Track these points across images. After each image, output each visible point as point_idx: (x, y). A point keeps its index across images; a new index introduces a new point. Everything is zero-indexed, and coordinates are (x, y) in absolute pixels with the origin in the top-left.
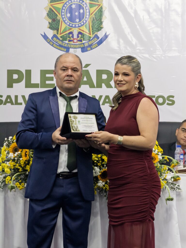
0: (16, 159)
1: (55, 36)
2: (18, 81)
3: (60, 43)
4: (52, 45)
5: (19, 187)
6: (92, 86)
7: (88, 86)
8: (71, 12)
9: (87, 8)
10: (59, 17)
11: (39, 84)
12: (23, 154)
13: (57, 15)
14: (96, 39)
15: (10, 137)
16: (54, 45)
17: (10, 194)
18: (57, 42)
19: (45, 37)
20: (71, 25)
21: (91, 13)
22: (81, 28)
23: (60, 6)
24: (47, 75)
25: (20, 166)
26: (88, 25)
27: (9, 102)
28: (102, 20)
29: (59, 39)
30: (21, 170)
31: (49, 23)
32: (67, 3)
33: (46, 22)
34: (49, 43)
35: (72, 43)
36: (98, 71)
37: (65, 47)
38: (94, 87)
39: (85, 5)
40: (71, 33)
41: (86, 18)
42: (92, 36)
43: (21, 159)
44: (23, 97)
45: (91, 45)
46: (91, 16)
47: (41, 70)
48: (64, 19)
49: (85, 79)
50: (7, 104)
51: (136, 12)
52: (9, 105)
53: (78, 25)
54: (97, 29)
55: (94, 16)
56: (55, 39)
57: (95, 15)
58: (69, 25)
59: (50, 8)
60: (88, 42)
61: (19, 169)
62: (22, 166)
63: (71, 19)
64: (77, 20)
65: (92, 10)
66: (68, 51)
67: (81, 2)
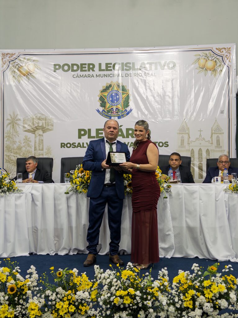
0: (82, 176)
1: (103, 110)
2: (84, 135)
3: (106, 114)
4: (102, 116)
5: (84, 192)
6: (124, 137)
7: (121, 137)
8: (112, 98)
9: (121, 95)
10: (106, 100)
11: (95, 136)
12: (86, 174)
13: (104, 99)
14: (125, 111)
15: (79, 165)
16: (103, 115)
17: (80, 195)
18: (104, 114)
19: (98, 111)
20: (112, 104)
21: (123, 97)
22: (118, 106)
23: (106, 94)
24: (100, 132)
25: (85, 180)
26: (121, 104)
27: (79, 146)
28: (129, 102)
29: (106, 112)
30: (85, 183)
31: (101, 103)
32: (110, 93)
33: (99, 103)
34: (100, 114)
35: (113, 114)
36: (127, 129)
37: (109, 116)
38: (125, 137)
39: (120, 94)
40: (112, 109)
41: (120, 100)
42: (123, 110)
43: (85, 177)
44: (87, 143)
45: (123, 115)
46: (123, 100)
47: (96, 129)
48: (109, 101)
49: (120, 133)
50: (78, 147)
51: (147, 97)
52: (79, 148)
54: (126, 106)
56: (103, 112)
57: (125, 99)
58: (111, 105)
59: (101, 96)
60: (121, 113)
61: (84, 182)
62: (86, 180)
63: (112, 101)
64: (116, 102)
65: (124, 96)
66: (110, 118)
67: (117, 92)
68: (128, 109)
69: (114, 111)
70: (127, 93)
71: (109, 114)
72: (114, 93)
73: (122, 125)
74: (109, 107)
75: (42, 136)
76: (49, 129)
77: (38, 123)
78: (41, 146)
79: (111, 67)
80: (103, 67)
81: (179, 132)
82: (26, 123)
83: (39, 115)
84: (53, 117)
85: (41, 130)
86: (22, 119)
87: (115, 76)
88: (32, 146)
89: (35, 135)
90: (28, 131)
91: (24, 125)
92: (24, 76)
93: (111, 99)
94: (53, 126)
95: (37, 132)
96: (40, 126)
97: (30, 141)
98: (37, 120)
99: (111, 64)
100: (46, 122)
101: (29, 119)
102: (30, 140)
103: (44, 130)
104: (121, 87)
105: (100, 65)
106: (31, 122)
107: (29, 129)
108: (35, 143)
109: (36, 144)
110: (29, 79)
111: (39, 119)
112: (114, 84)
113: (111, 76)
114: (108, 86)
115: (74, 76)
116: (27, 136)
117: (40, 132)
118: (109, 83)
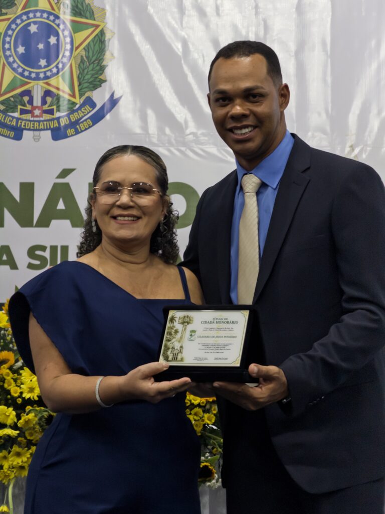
8: (27, 43)
9: (66, 33)
14: (88, 107)
20: (26, 74)
21: (76, 45)
22: (53, 81)
23: (1, 27)
26: (68, 75)
28: (104, 63)
32: (18, 21)
35: (28, 117)
37: (11, 128)
39: (62, 27)
40: (28, 93)
41: (63, 56)
42: (78, 101)
45: (77, 122)
46: (75, 53)
49: (61, 206)
53: (45, 73)
54: (91, 83)
55: (83, 53)
57: (87, 49)
58: (22, 75)
60: (68, 116)
64: (43, 62)
65: (80, 37)
66: (18, 137)
67: (52, 18)
68: (100, 97)
69: (35, 104)
70: (97, 26)
71: (13, 117)
72: (35, 23)
73: (72, 170)
74: (12, 87)
93: (21, 50)
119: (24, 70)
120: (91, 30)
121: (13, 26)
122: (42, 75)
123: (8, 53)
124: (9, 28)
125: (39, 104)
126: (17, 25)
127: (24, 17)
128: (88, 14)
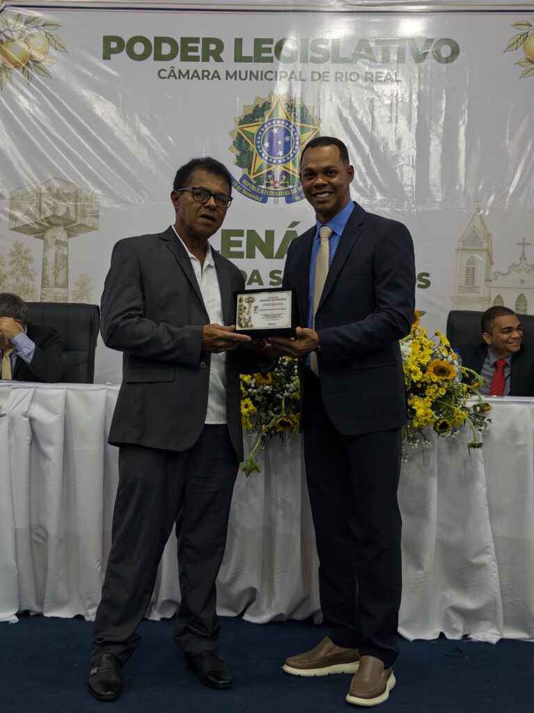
1: (244, 177)
3: (253, 187)
4: (241, 192)
9: (296, 134)
10: (253, 147)
13: (249, 144)
16: (244, 191)
18: (248, 187)
20: (270, 160)
21: (302, 141)
22: (286, 165)
23: (254, 130)
24: (232, 238)
26: (296, 161)
32: (266, 126)
34: (236, 188)
35: (271, 188)
37: (260, 195)
39: (293, 130)
40: (271, 173)
41: (294, 149)
46: (301, 147)
48: (261, 151)
53: (282, 160)
58: (267, 161)
59: (238, 133)
60: (296, 187)
63: (271, 151)
64: (281, 153)
65: (305, 136)
66: (265, 201)
67: (287, 124)
69: (275, 180)
70: (316, 129)
71: (262, 188)
72: (277, 127)
73: (299, 222)
74: (260, 169)
75: (66, 244)
76: (84, 226)
77: (54, 208)
78: (62, 274)
79: (269, 50)
80: (248, 50)
81: (461, 245)
82: (19, 208)
83: (57, 185)
84: (97, 191)
85: (62, 228)
86: (7, 195)
87: (281, 77)
88: (36, 274)
89: (46, 242)
90: (25, 229)
91: (13, 212)
92: (16, 67)
93: (267, 145)
94: (97, 217)
95: (50, 233)
96: (59, 218)
97: (30, 260)
98: (50, 200)
99: (271, 41)
100: (76, 206)
101: (28, 193)
102: (28, 255)
103: (72, 228)
104: (298, 110)
105: (238, 43)
106: (35, 205)
107: (27, 225)
108: (45, 263)
109: (47, 267)
110: (29, 77)
111: (58, 196)
112: (279, 101)
113: (269, 76)
114: (260, 106)
115: (163, 74)
116: (21, 245)
117: (60, 234)
118: (265, 97)
119: (269, 158)
120: (311, 132)
121: (263, 129)
122: (280, 161)
123: (259, 147)
124: (259, 130)
125: (278, 180)
126: (265, 129)
127: (270, 124)
128: (310, 122)
